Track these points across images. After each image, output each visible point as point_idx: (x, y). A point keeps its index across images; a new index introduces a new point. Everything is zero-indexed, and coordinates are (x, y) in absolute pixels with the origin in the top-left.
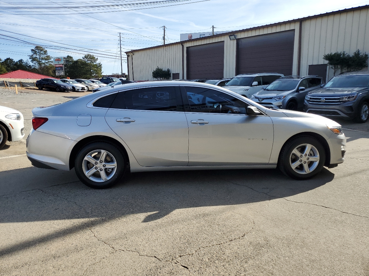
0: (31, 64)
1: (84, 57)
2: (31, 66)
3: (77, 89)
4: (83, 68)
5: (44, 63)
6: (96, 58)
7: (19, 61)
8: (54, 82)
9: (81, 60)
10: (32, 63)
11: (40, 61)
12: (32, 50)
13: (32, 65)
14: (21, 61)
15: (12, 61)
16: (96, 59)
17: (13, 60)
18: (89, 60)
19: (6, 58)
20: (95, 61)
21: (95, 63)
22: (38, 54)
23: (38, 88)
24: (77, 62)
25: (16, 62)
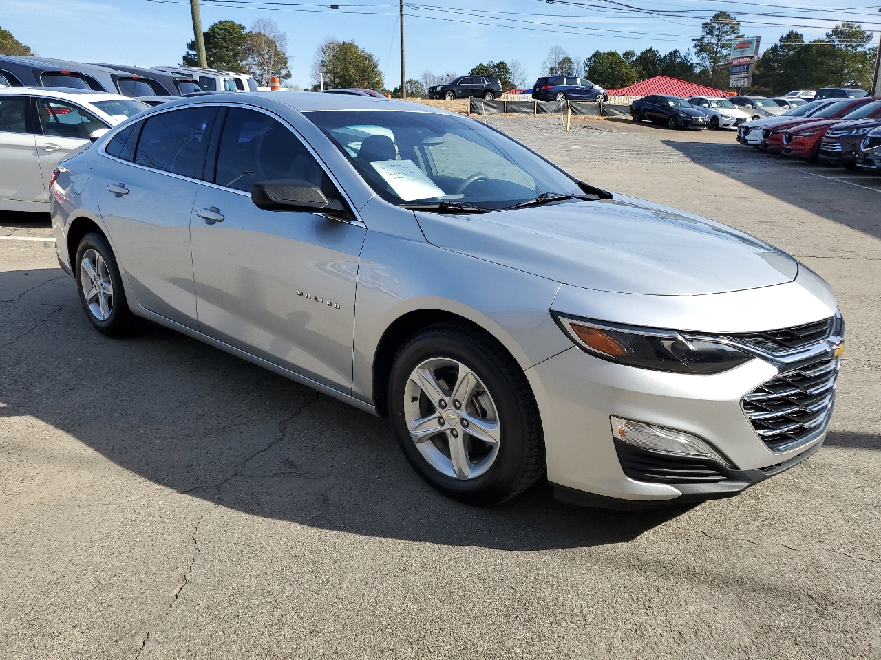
0: (695, 59)
1: (831, 33)
2: (694, 65)
3: (723, 121)
4: (822, 63)
5: (725, 57)
6: (868, 33)
7: (671, 54)
8: (668, 104)
9: (823, 41)
10: (698, 56)
11: (717, 52)
12: (706, 25)
13: (697, 64)
14: (674, 54)
15: (656, 55)
16: (868, 37)
17: (658, 52)
18: (843, 41)
19: (644, 50)
20: (861, 43)
21: (859, 49)
22: (716, 33)
23: (632, 118)
24: (808, 48)
25: (662, 57)
